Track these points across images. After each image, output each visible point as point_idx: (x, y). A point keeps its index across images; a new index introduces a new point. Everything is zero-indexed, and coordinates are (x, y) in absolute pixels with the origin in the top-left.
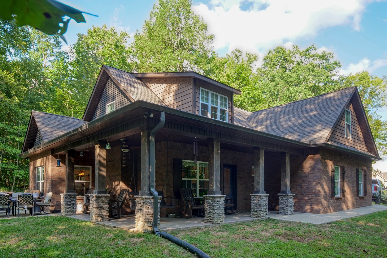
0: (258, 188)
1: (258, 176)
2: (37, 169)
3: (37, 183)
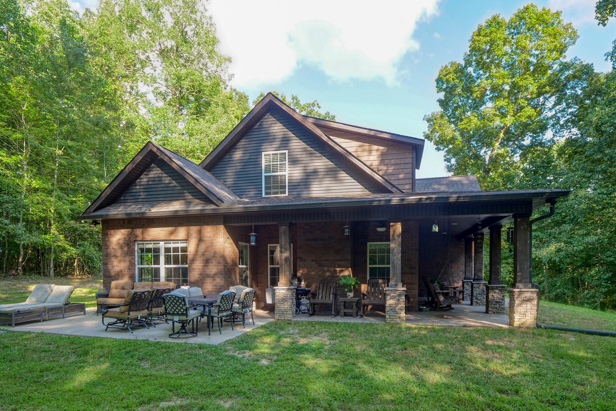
0: (481, 275)
1: (480, 263)
2: (138, 244)
3: (138, 268)
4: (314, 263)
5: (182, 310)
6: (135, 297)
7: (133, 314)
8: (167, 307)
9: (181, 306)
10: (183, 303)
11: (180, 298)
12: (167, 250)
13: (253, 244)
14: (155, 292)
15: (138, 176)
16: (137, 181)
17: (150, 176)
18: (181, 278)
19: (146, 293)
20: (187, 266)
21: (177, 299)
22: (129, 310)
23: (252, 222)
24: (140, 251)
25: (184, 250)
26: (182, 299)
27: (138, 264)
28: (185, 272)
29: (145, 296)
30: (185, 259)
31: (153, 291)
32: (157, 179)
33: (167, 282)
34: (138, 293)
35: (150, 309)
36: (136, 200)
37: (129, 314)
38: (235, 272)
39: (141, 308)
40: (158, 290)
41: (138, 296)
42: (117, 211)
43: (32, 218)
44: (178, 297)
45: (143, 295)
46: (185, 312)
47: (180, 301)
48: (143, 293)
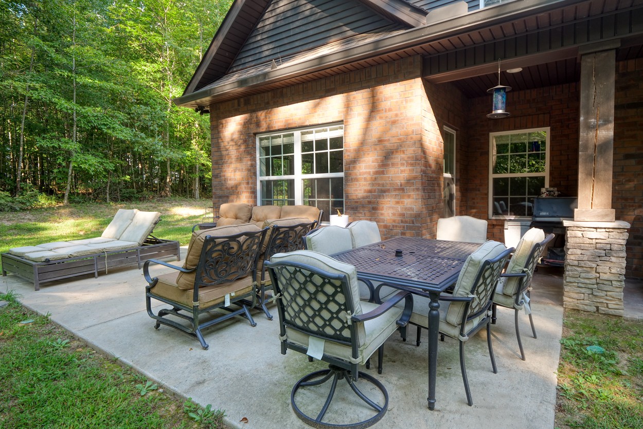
2: (261, 139)
3: (261, 181)
4: (633, 162)
5: (337, 324)
6: (211, 251)
7: (207, 296)
8: (285, 303)
9: (333, 307)
10: (340, 298)
11: (329, 278)
12: (307, 146)
13: (500, 111)
14: (269, 233)
15: (260, 17)
16: (259, 26)
17: (278, 11)
18: (331, 200)
19: (242, 239)
20: (340, 174)
21: (318, 280)
22: (198, 286)
23: (495, 59)
24: (264, 152)
25: (337, 142)
26: (338, 283)
27: (261, 175)
28: (338, 188)
29: (240, 246)
30: (337, 162)
31: (264, 233)
32: (289, 14)
33: (307, 207)
34: (218, 241)
35: (259, 274)
36: (259, 61)
37: (196, 298)
38: (439, 185)
39: (234, 277)
40: (276, 229)
41: (220, 247)
42: (228, 85)
43: (181, 136)
44: (323, 276)
45: (235, 245)
46: (346, 333)
47: (329, 290)
48: (234, 238)
